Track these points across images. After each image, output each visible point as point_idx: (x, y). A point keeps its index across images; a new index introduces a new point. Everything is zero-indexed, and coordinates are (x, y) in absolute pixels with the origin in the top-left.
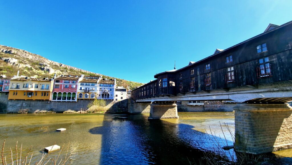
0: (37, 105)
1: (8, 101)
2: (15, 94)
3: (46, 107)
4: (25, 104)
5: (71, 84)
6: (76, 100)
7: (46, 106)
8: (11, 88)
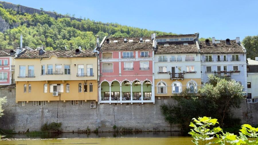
0: (71, 113)
1: (16, 106)
2: (27, 89)
3: (91, 117)
4: (49, 111)
5: (137, 60)
6: (153, 100)
7: (89, 115)
8: (19, 77)
